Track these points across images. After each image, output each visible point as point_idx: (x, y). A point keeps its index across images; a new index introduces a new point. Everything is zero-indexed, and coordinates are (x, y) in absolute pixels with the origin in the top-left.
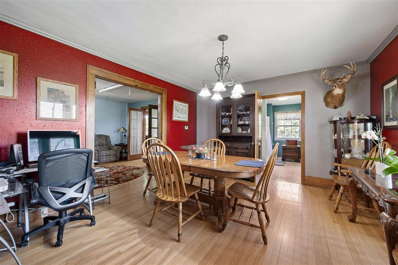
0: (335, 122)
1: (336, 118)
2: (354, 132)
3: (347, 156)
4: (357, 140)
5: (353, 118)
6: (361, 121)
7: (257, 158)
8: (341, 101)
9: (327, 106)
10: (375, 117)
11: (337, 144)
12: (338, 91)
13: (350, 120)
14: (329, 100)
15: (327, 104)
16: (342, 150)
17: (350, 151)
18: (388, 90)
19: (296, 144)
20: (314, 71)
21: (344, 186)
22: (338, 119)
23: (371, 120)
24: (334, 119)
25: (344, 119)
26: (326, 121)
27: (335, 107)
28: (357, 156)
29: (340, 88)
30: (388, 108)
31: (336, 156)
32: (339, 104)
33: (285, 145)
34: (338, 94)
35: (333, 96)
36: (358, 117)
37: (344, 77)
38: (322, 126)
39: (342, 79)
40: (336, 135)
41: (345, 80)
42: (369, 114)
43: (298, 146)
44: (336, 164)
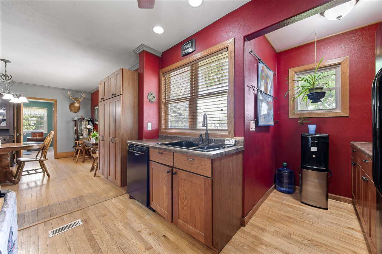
0: (75, 121)
1: (76, 119)
2: (84, 126)
3: (81, 137)
4: (85, 129)
5: (84, 119)
6: (87, 120)
7: (21, 144)
8: (78, 110)
9: (71, 111)
10: (92, 119)
11: (76, 132)
12: (77, 105)
13: (82, 120)
14: (72, 108)
15: (71, 110)
16: (79, 135)
17: (82, 135)
18: (96, 109)
19: (42, 136)
20: (64, 89)
21: (80, 150)
22: (77, 119)
23: (90, 120)
24: (75, 119)
25: (80, 119)
26: (70, 119)
27: (75, 113)
28: (85, 137)
29: (78, 103)
30: (96, 117)
31: (76, 138)
32: (77, 111)
33: (31, 137)
34: (77, 106)
35: (74, 107)
36: (86, 119)
37: (80, 99)
38: (68, 122)
39: (79, 99)
40: (76, 127)
41: (80, 100)
42: (90, 117)
43: (44, 137)
44: (76, 142)
